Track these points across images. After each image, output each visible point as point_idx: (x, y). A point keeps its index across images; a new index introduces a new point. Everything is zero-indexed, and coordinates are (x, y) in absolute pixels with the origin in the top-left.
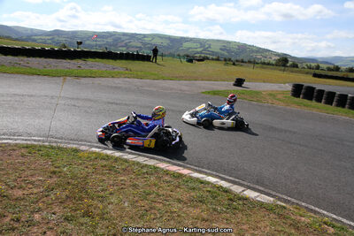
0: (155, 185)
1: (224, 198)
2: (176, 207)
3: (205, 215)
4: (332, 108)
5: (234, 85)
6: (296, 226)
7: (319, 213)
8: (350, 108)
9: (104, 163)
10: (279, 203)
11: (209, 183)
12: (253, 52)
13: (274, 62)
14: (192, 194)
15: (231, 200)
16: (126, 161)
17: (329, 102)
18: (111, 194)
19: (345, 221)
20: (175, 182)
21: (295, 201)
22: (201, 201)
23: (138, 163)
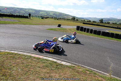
0: (30, 62)
1: (55, 65)
2: (38, 69)
3: (48, 71)
4: (89, 34)
5: (58, 27)
6: (78, 72)
7: (85, 67)
8: (94, 34)
9: (11, 56)
10: (73, 65)
11: (49, 60)
12: (64, 15)
13: (71, 19)
14: (44, 64)
15: (57, 65)
16: (19, 54)
17: (88, 32)
18: (14, 67)
19: (92, 69)
20: (38, 61)
21: (78, 64)
22: (47, 67)
23: (24, 55)
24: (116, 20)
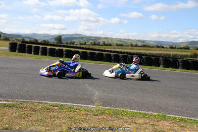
4: (39, 56)
24: (84, 38)
